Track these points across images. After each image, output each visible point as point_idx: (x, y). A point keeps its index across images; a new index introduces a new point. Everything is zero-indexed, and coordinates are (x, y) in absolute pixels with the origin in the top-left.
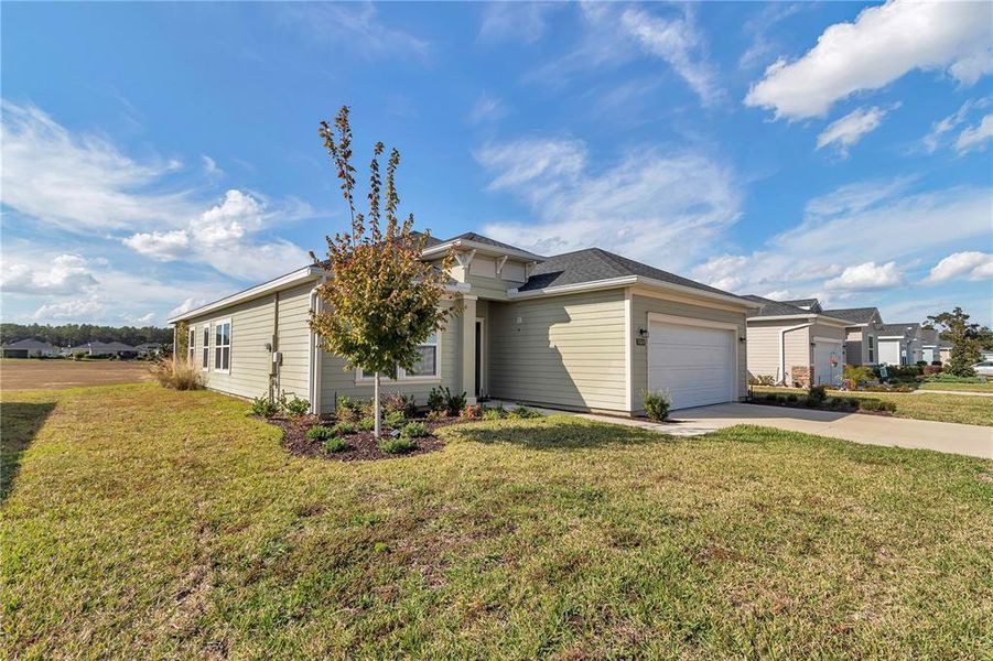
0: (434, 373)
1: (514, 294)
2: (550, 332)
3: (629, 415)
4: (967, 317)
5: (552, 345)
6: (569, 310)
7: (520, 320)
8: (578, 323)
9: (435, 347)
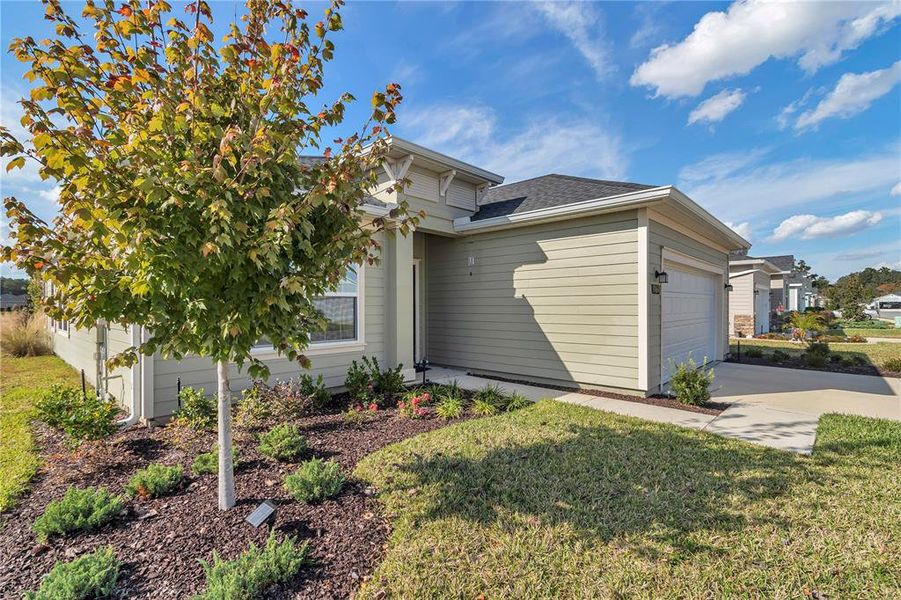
0: (355, 337)
1: (464, 224)
2: (516, 276)
3: (643, 395)
4: (809, 268)
5: (518, 295)
6: (544, 245)
7: (471, 261)
8: (560, 263)
9: (355, 298)
